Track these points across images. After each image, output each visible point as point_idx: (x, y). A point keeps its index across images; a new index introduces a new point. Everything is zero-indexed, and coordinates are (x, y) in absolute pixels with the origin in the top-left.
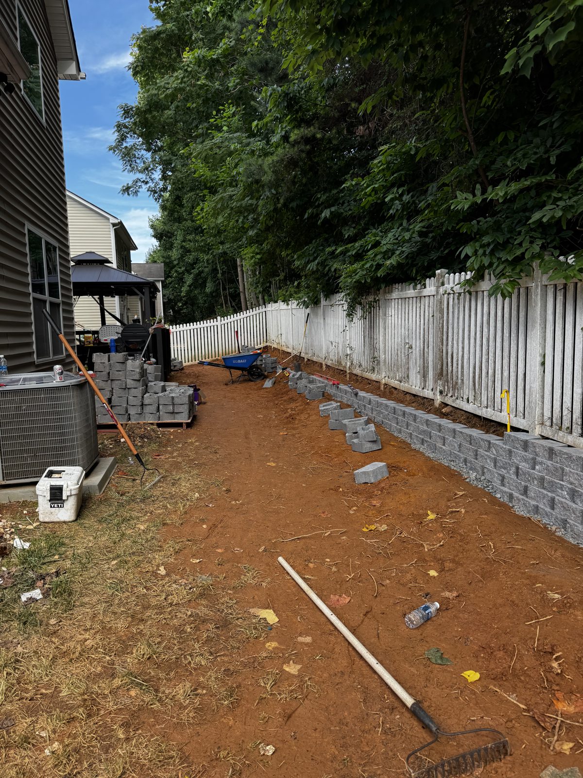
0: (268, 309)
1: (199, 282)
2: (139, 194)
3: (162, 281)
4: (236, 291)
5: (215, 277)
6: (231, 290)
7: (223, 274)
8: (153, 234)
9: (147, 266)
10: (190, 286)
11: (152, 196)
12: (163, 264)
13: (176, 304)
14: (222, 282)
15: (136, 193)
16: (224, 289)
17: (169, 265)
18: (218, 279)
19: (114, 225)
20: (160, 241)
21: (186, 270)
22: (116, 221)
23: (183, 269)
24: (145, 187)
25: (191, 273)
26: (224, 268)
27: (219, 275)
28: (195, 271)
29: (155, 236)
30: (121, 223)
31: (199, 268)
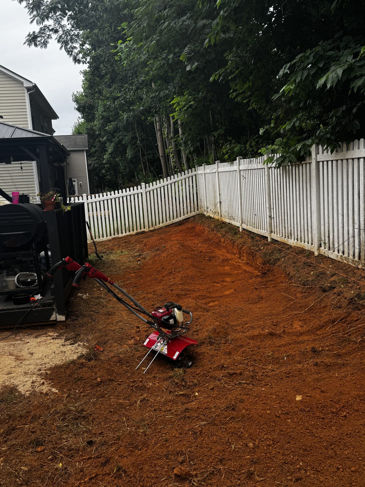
0: (199, 172)
1: (120, 149)
2: (48, 45)
3: (86, 151)
4: (154, 157)
5: (134, 145)
6: (149, 156)
7: (141, 141)
8: (77, 107)
9: (73, 137)
10: (111, 154)
11: (63, 48)
12: (86, 135)
13: (100, 171)
14: (141, 149)
15: (45, 44)
16: (143, 155)
17: (92, 135)
18: (137, 147)
19: (28, 89)
20: (83, 113)
21: (107, 139)
22: (31, 85)
23: (105, 138)
24: (54, 36)
25: (112, 142)
26: (142, 135)
27: (139, 142)
28: (116, 140)
29: (78, 109)
30: (35, 87)
31: (119, 137)
